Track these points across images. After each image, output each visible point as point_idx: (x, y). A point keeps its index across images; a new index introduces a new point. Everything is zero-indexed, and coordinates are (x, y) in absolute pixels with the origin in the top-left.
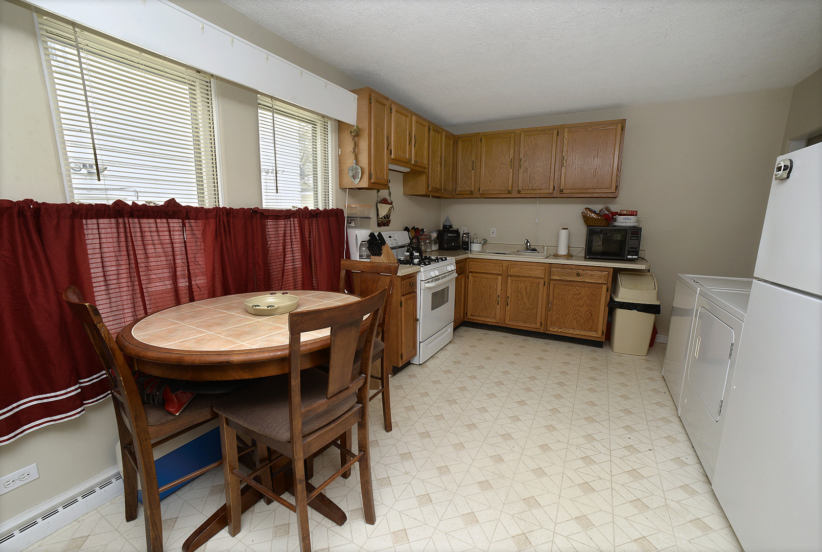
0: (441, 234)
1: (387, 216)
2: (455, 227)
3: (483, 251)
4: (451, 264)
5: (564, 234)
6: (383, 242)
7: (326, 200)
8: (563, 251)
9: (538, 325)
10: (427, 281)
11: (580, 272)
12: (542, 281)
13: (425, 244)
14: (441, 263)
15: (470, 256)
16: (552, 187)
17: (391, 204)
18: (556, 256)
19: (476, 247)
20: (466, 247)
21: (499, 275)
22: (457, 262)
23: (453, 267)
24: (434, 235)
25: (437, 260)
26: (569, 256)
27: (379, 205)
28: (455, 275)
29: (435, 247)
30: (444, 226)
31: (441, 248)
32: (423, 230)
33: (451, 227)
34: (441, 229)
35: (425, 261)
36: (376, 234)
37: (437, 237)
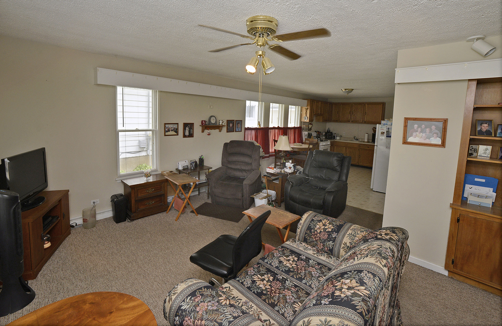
0: (326, 133)
1: (311, 128)
2: (331, 131)
3: (340, 139)
4: (329, 142)
5: (366, 135)
6: (312, 135)
7: (297, 125)
8: (366, 140)
9: (356, 163)
10: (322, 146)
11: (369, 146)
12: (357, 149)
13: (321, 136)
14: (326, 142)
15: (335, 140)
16: (362, 121)
17: (312, 124)
18: (364, 142)
19: (338, 138)
20: (334, 138)
21: (344, 147)
22: (331, 142)
23: (329, 143)
24: (324, 134)
25: (325, 141)
26: (368, 142)
27: (309, 125)
28: (330, 145)
29: (324, 138)
30: (327, 131)
31: (326, 138)
32: (321, 132)
33: (330, 131)
34: (326, 131)
35: (322, 141)
36: (310, 133)
37: (325, 134)
